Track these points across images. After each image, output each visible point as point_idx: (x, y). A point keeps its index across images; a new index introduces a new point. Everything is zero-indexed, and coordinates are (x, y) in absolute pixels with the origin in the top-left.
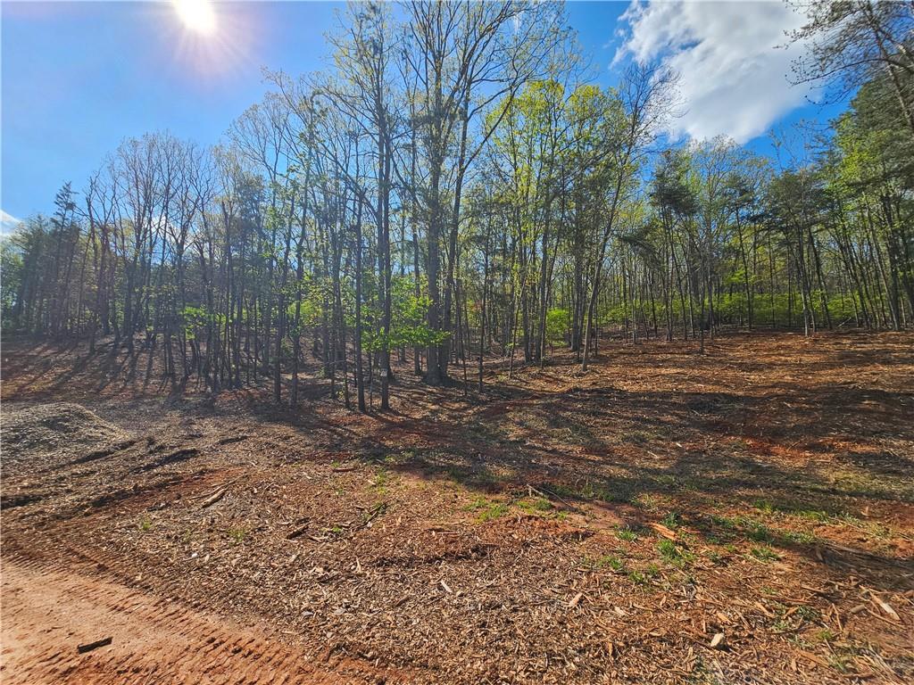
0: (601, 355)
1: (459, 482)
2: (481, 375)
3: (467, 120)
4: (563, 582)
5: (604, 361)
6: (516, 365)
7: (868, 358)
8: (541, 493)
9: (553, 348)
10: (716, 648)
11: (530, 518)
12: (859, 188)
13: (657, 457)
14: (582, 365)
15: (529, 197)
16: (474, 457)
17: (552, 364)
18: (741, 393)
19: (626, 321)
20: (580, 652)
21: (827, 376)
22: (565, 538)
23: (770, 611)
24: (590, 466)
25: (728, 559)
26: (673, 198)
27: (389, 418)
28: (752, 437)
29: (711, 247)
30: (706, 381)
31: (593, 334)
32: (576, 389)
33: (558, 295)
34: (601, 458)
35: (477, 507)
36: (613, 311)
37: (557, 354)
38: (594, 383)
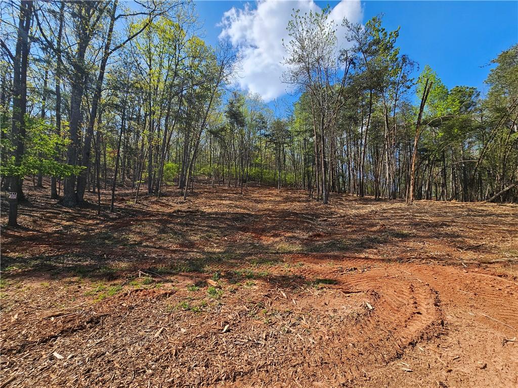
0: (194, 192)
1: (84, 277)
2: (113, 200)
3: (114, 19)
4: (152, 324)
5: (196, 195)
6: (141, 195)
7: (293, 200)
8: (147, 274)
9: (167, 186)
10: (225, 332)
11: (137, 291)
12: (299, 133)
13: (215, 245)
14: (183, 197)
15: (158, 89)
16: (100, 258)
17: (166, 196)
18: (253, 213)
19: (209, 175)
20: (156, 362)
21: (283, 206)
22: (158, 299)
23: (248, 308)
24: (180, 254)
25: (237, 289)
26: (235, 116)
27: (17, 234)
28: (255, 233)
29: (250, 145)
30: (241, 208)
31: (191, 180)
32: (179, 211)
33: (174, 154)
34: (187, 249)
35: (97, 292)
36: (204, 168)
37: (170, 190)
38: (189, 208)
